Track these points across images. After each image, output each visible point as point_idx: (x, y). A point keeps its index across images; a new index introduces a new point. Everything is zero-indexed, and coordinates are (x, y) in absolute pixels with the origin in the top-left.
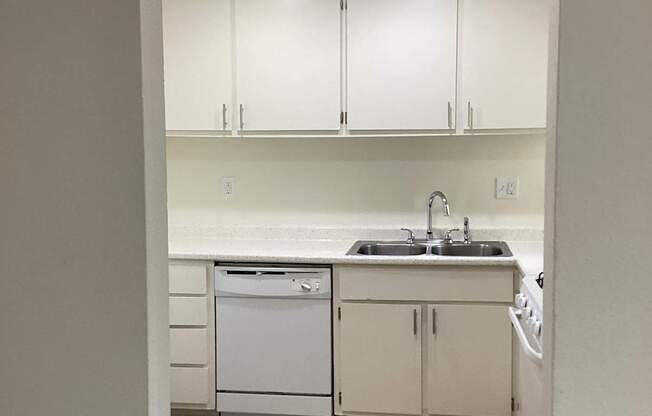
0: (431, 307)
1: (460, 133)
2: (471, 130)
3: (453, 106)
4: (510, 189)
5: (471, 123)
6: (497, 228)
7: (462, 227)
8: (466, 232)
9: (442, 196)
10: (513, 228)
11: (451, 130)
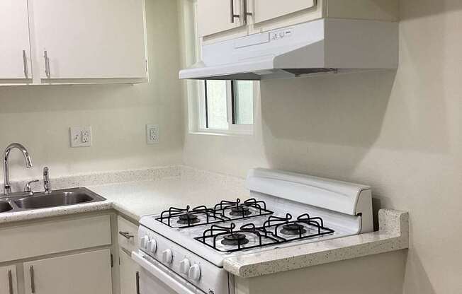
0: (27, 265)
1: (36, 82)
2: (49, 80)
3: (28, 56)
4: (83, 138)
5: (47, 72)
6: (74, 175)
7: (41, 177)
8: (46, 182)
9: (21, 147)
10: (89, 173)
11: (27, 79)
